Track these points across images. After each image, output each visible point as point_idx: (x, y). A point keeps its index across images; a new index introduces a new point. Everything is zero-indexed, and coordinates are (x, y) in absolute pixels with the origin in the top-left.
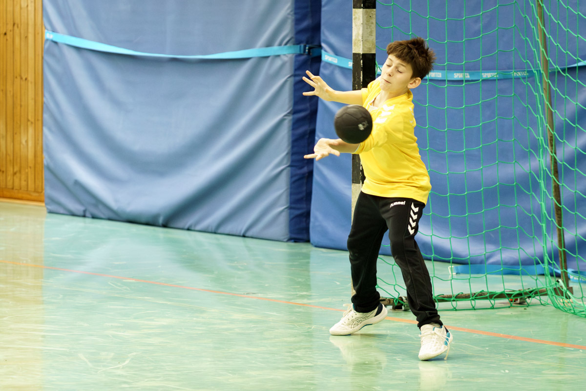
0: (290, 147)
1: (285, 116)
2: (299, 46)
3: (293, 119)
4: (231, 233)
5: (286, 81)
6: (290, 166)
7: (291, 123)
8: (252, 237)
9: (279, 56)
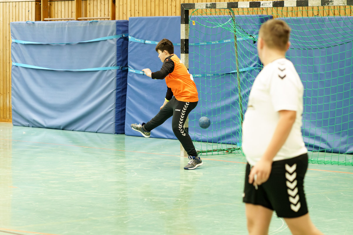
0: (115, 101)
1: (114, 91)
2: (118, 67)
3: (116, 92)
4: (91, 131)
5: (114, 79)
6: (116, 108)
7: (116, 93)
8: (100, 133)
9: (111, 70)
